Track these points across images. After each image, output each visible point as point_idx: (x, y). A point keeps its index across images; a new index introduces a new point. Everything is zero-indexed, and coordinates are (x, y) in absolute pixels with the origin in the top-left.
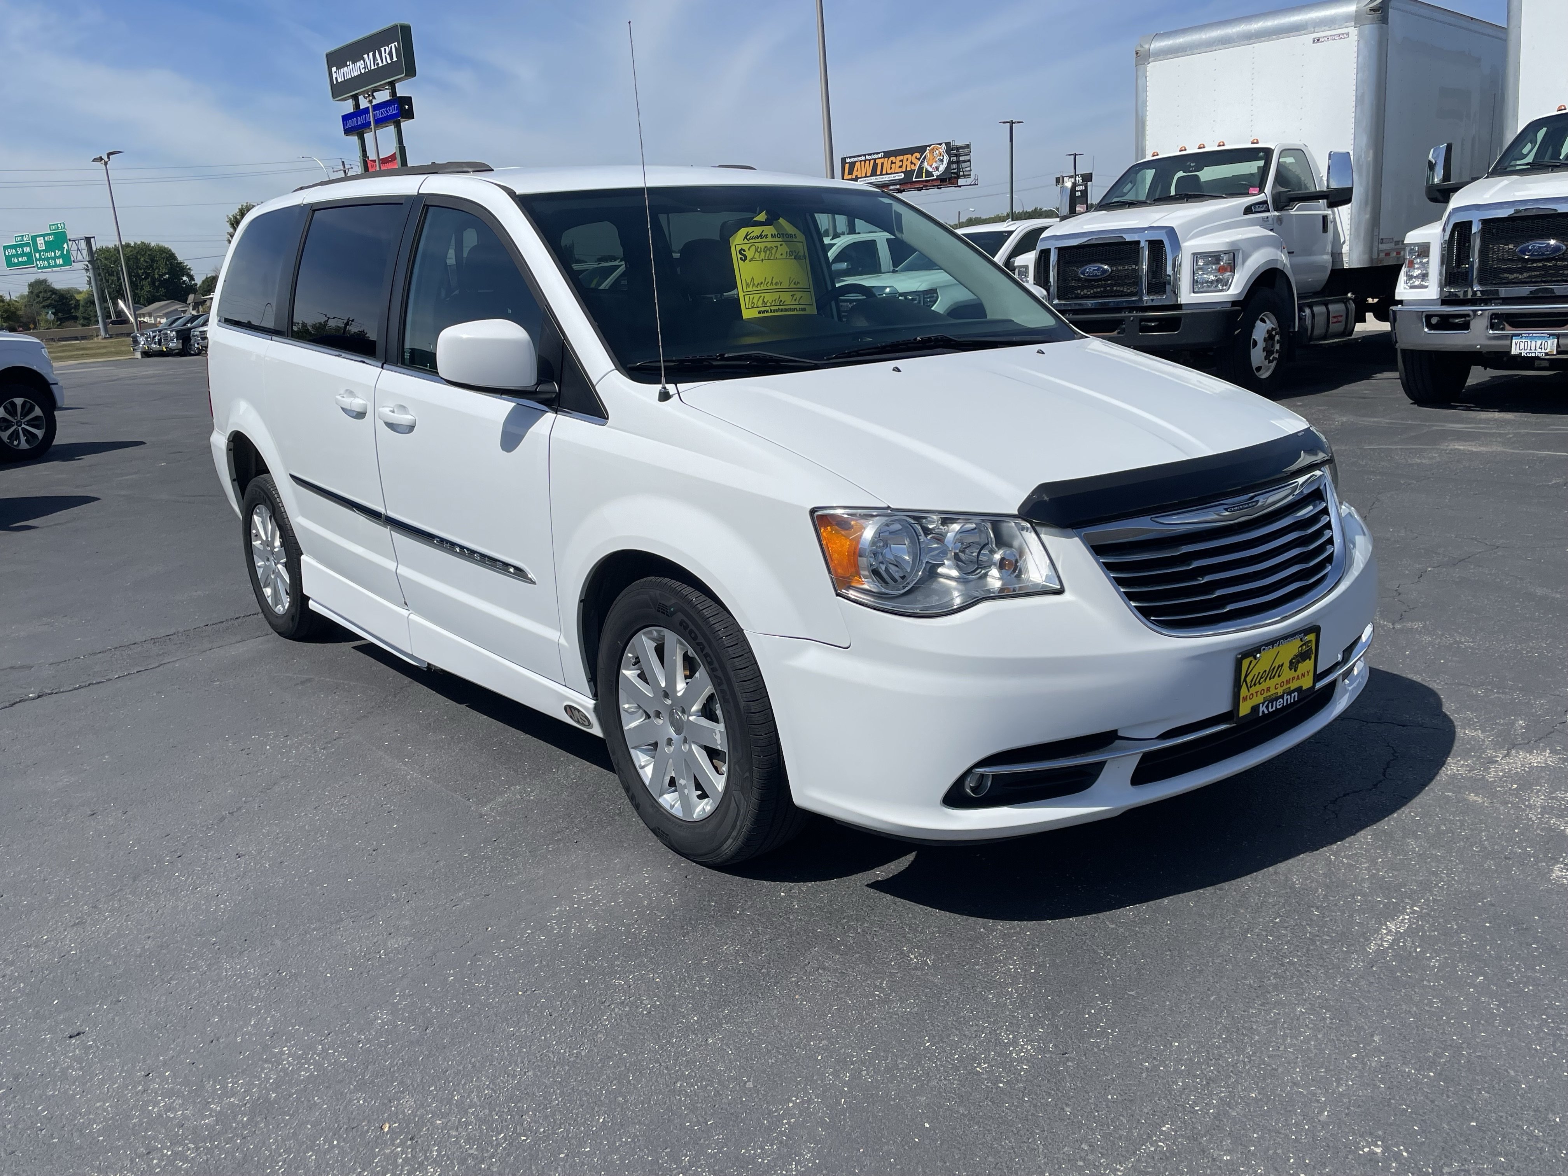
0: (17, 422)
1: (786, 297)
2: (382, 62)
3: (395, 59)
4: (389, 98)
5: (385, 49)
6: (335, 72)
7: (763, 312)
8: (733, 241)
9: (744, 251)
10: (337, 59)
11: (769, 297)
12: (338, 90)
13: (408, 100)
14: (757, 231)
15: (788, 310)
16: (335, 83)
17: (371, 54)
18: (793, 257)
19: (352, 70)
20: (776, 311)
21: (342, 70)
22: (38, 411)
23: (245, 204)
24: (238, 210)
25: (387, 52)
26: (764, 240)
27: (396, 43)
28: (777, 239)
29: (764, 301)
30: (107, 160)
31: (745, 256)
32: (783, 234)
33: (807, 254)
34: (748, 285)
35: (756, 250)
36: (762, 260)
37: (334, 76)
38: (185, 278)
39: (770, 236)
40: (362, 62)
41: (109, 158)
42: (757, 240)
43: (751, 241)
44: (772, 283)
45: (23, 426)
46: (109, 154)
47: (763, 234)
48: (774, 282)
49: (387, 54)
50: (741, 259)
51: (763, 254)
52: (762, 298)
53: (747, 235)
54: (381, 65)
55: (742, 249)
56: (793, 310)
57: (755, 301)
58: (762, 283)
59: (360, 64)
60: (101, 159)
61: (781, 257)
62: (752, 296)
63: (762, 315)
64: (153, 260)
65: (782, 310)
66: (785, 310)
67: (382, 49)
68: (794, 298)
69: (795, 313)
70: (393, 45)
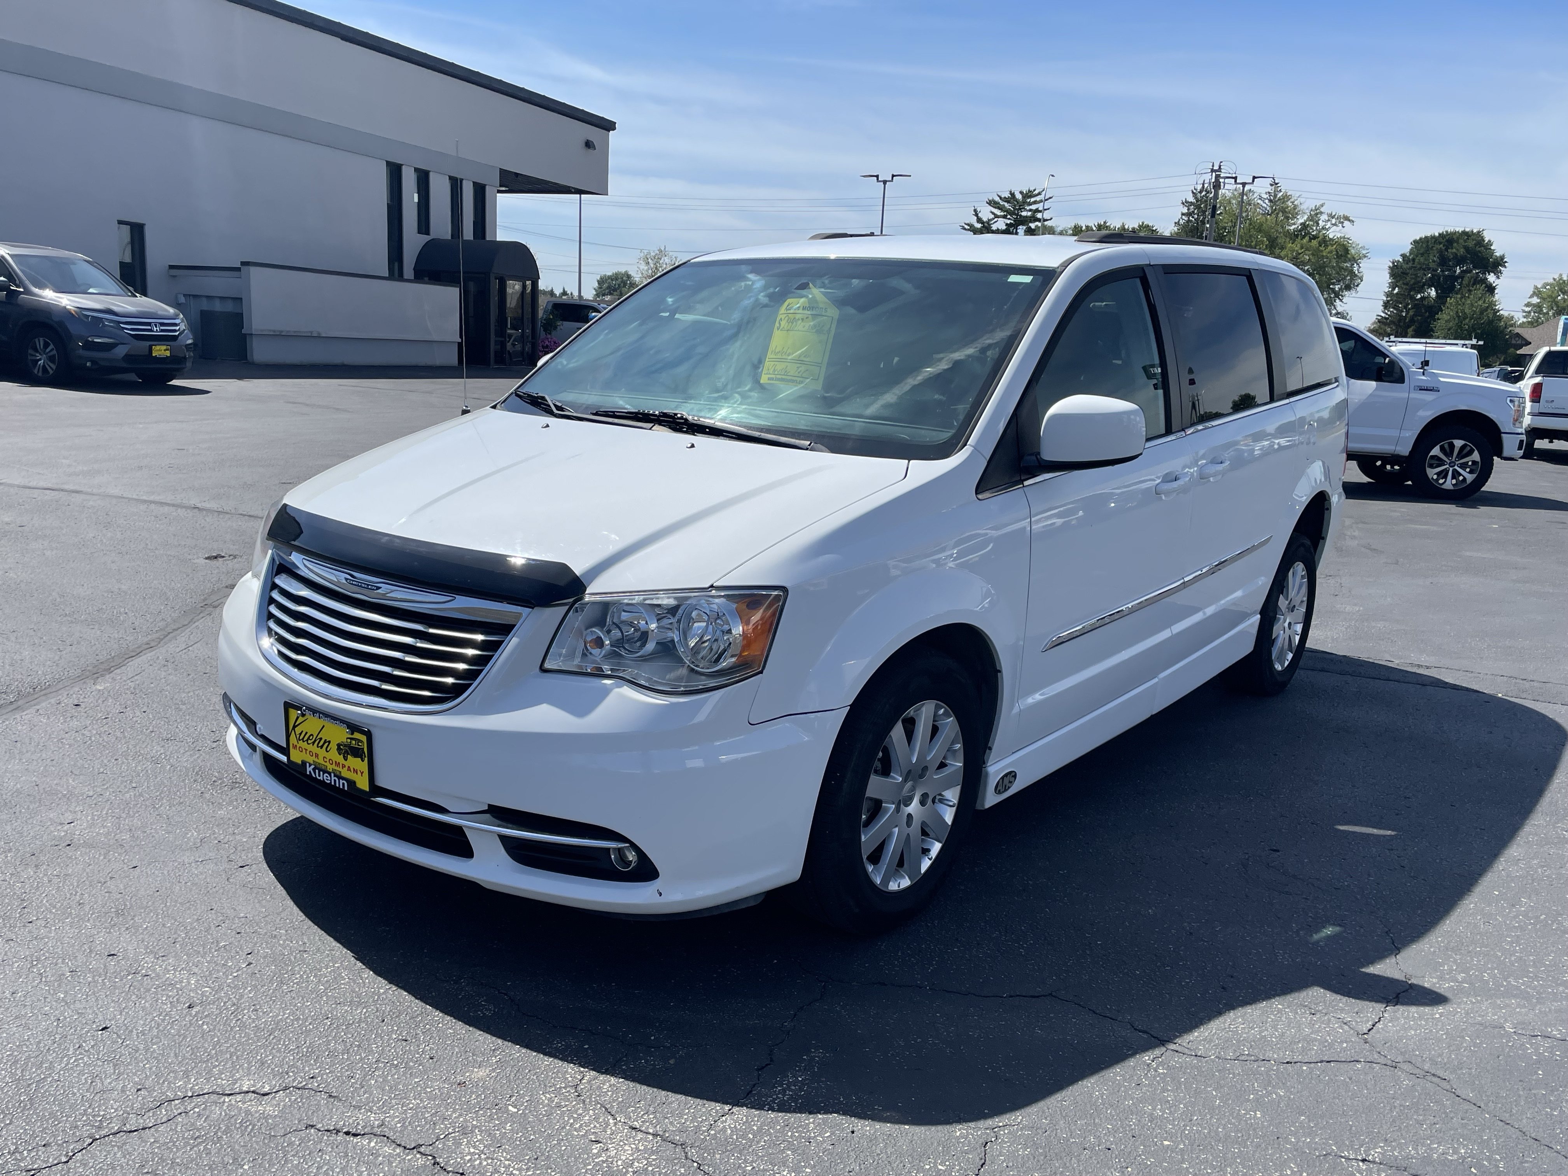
0: (1450, 463)
22: (1476, 456)
45: (1456, 467)
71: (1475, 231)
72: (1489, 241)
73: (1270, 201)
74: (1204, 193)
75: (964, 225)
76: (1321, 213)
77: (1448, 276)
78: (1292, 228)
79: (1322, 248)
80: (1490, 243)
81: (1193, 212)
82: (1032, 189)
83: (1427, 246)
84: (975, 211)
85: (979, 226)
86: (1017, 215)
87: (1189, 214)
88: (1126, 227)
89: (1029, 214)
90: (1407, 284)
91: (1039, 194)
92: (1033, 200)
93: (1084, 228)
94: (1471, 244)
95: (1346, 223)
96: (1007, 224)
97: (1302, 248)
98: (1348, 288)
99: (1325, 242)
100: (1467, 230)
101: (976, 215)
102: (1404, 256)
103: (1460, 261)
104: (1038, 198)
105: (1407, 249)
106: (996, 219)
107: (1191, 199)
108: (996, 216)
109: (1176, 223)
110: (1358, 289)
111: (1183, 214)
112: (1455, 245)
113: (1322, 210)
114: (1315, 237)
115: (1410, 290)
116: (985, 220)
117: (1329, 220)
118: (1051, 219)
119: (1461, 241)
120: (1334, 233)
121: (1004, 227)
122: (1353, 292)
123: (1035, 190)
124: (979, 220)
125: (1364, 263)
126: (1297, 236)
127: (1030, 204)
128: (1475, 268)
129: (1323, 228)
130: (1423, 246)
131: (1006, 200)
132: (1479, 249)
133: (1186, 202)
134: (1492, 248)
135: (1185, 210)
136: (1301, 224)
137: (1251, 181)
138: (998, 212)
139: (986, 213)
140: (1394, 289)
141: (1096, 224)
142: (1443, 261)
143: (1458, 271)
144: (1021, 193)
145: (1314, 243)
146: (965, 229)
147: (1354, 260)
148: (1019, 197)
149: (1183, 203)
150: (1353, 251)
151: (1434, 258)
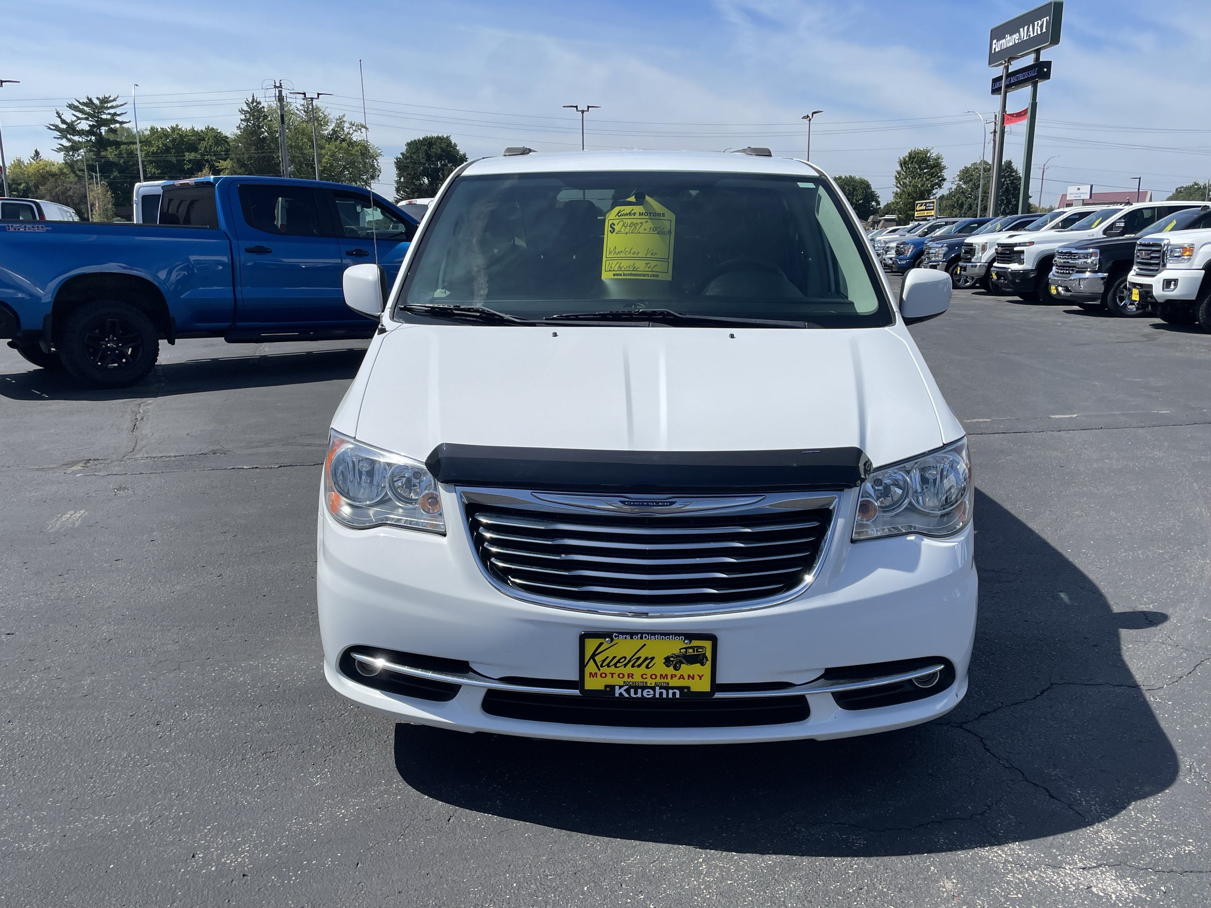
1: (641, 265)
2: (1033, 34)
3: (1044, 30)
4: (1032, 63)
5: (1038, 23)
6: (995, 44)
7: (617, 275)
8: (608, 217)
9: (614, 225)
10: (998, 33)
11: (625, 264)
12: (994, 58)
13: (1048, 64)
14: (627, 209)
15: (640, 275)
16: (993, 52)
17: (1026, 28)
18: (656, 232)
19: (1009, 41)
20: (629, 275)
21: (1001, 42)
23: (914, 149)
24: (907, 154)
25: (1039, 25)
26: (632, 217)
27: (1048, 18)
28: (644, 217)
29: (620, 267)
30: (811, 117)
31: (614, 229)
32: (650, 213)
33: (673, 230)
34: (610, 252)
35: (623, 225)
36: (627, 233)
37: (994, 46)
38: (873, 203)
39: (638, 214)
40: (1018, 34)
41: (812, 116)
42: (626, 217)
43: (621, 217)
44: (630, 252)
46: (813, 113)
47: (632, 212)
48: (632, 252)
49: (1040, 27)
50: (610, 231)
51: (628, 228)
52: (619, 264)
53: (619, 212)
54: (1032, 36)
55: (613, 223)
56: (644, 275)
57: (613, 266)
58: (622, 252)
59: (1016, 36)
60: (808, 116)
61: (645, 232)
62: (611, 262)
63: (616, 277)
64: (854, 189)
65: (634, 275)
66: (637, 275)
67: (1036, 23)
68: (648, 266)
69: (646, 278)
70: (1045, 19)
71: (445, 136)
72: (455, 144)
73: (305, 111)
74: (255, 104)
75: (49, 126)
76: (344, 122)
77: (433, 168)
78: (326, 132)
79: (351, 148)
80: (455, 145)
81: (250, 118)
82: (107, 96)
83: (417, 147)
84: (57, 113)
85: (64, 126)
86: (98, 117)
87: (247, 120)
88: (196, 129)
89: (109, 117)
90: (410, 175)
91: (114, 100)
92: (109, 105)
93: (159, 129)
94: (444, 145)
95: (363, 130)
96: (90, 126)
97: (336, 148)
98: (373, 178)
99: (351, 144)
100: (440, 136)
101: (60, 117)
102: (402, 154)
103: (440, 158)
104: (114, 104)
105: (404, 149)
106: (79, 121)
107: (246, 108)
108: (79, 118)
109: (237, 127)
110: (379, 178)
111: (242, 120)
112: (434, 146)
113: (344, 119)
114: (344, 140)
115: (413, 178)
116: (69, 121)
117: (351, 127)
118: (130, 122)
119: (437, 144)
120: (356, 137)
121: (88, 128)
122: (376, 181)
123: (110, 97)
124: (63, 122)
125: (380, 159)
126: (331, 139)
127: (108, 108)
128: (449, 162)
129: (348, 133)
130: (414, 146)
131: (84, 104)
132: (450, 149)
133: (243, 111)
134: (457, 148)
135: (243, 117)
136: (332, 130)
137: (317, 97)
138: (80, 115)
139: (69, 115)
140: (400, 178)
141: (170, 127)
142: (429, 157)
143: (439, 165)
144: (98, 98)
145: (344, 144)
146: (51, 129)
147: (374, 157)
148: (97, 102)
149: (240, 111)
150: (371, 151)
151: (422, 156)
